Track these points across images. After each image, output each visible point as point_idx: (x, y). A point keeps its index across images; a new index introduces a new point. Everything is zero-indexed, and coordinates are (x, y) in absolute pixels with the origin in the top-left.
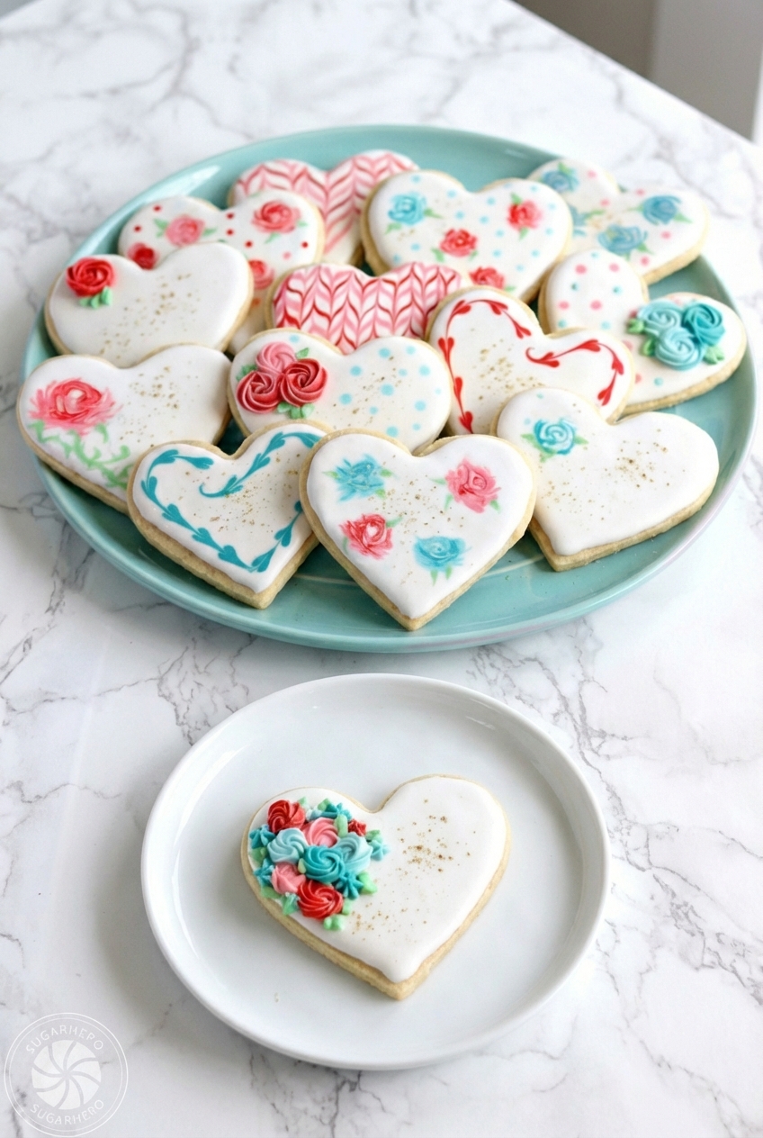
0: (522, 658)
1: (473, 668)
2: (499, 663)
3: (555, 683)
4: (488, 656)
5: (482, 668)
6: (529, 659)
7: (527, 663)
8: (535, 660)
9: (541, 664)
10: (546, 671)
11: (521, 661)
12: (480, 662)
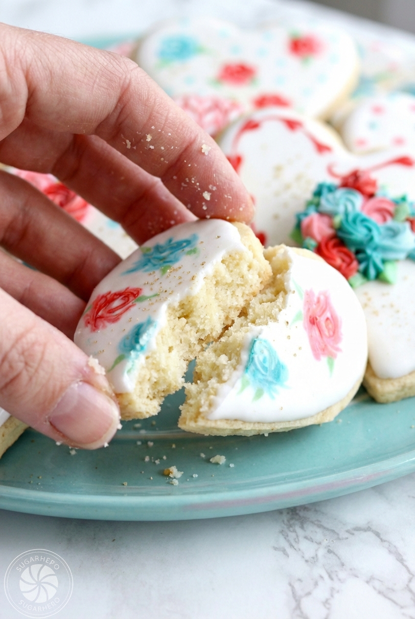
0: (349, 527)
1: (283, 543)
2: (319, 535)
3: (401, 560)
4: (302, 527)
5: (294, 544)
6: (358, 529)
7: (356, 533)
8: (368, 529)
9: (378, 534)
10: (386, 544)
11: (348, 531)
12: (292, 535)
